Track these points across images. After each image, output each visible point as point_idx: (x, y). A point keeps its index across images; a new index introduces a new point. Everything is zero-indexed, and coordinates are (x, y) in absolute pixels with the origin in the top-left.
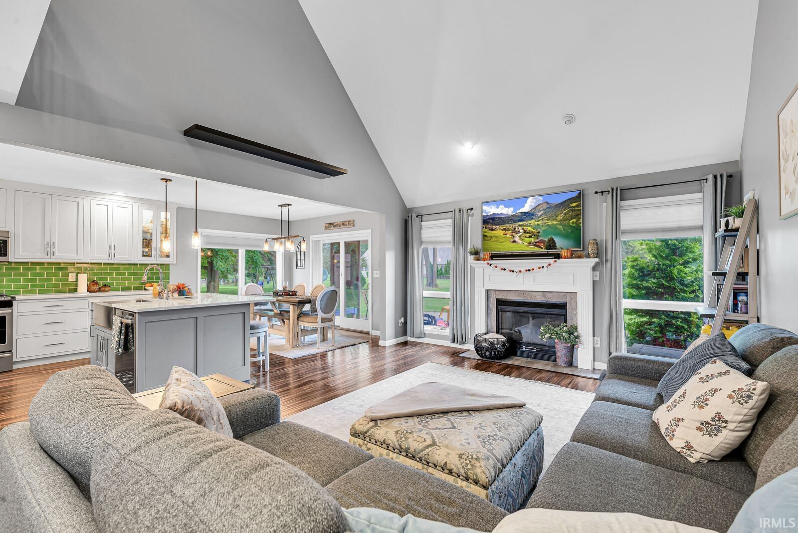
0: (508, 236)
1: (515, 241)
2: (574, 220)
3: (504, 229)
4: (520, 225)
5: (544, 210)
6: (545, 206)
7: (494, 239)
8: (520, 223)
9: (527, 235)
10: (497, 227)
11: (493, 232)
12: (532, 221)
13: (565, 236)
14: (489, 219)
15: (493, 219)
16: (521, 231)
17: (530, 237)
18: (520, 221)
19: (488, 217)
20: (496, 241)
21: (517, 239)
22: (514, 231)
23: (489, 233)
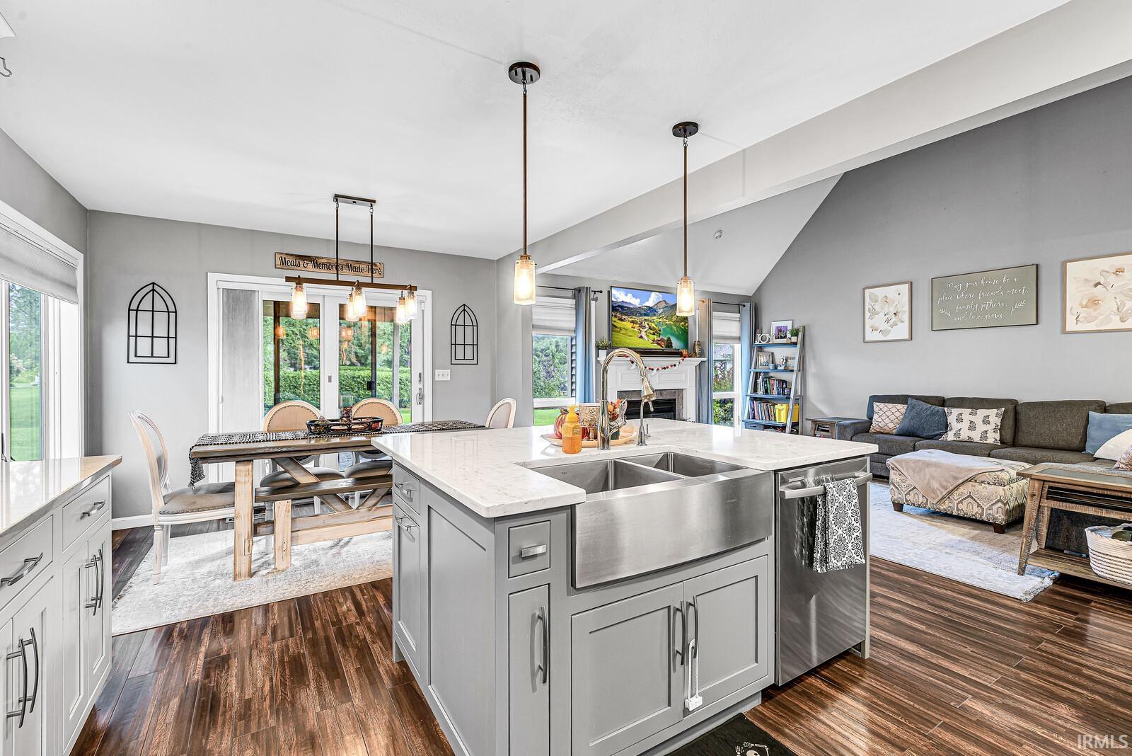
0: (636, 329)
1: (641, 337)
2: (683, 323)
3: (632, 322)
4: (646, 320)
5: (663, 308)
6: (664, 305)
7: (623, 331)
8: (646, 318)
9: (652, 332)
10: (626, 317)
11: (623, 323)
12: (655, 318)
13: (678, 337)
14: (619, 306)
15: (622, 307)
16: (647, 326)
17: (654, 334)
18: (645, 315)
19: (617, 304)
20: (625, 334)
21: (643, 334)
22: (641, 326)
23: (619, 324)
